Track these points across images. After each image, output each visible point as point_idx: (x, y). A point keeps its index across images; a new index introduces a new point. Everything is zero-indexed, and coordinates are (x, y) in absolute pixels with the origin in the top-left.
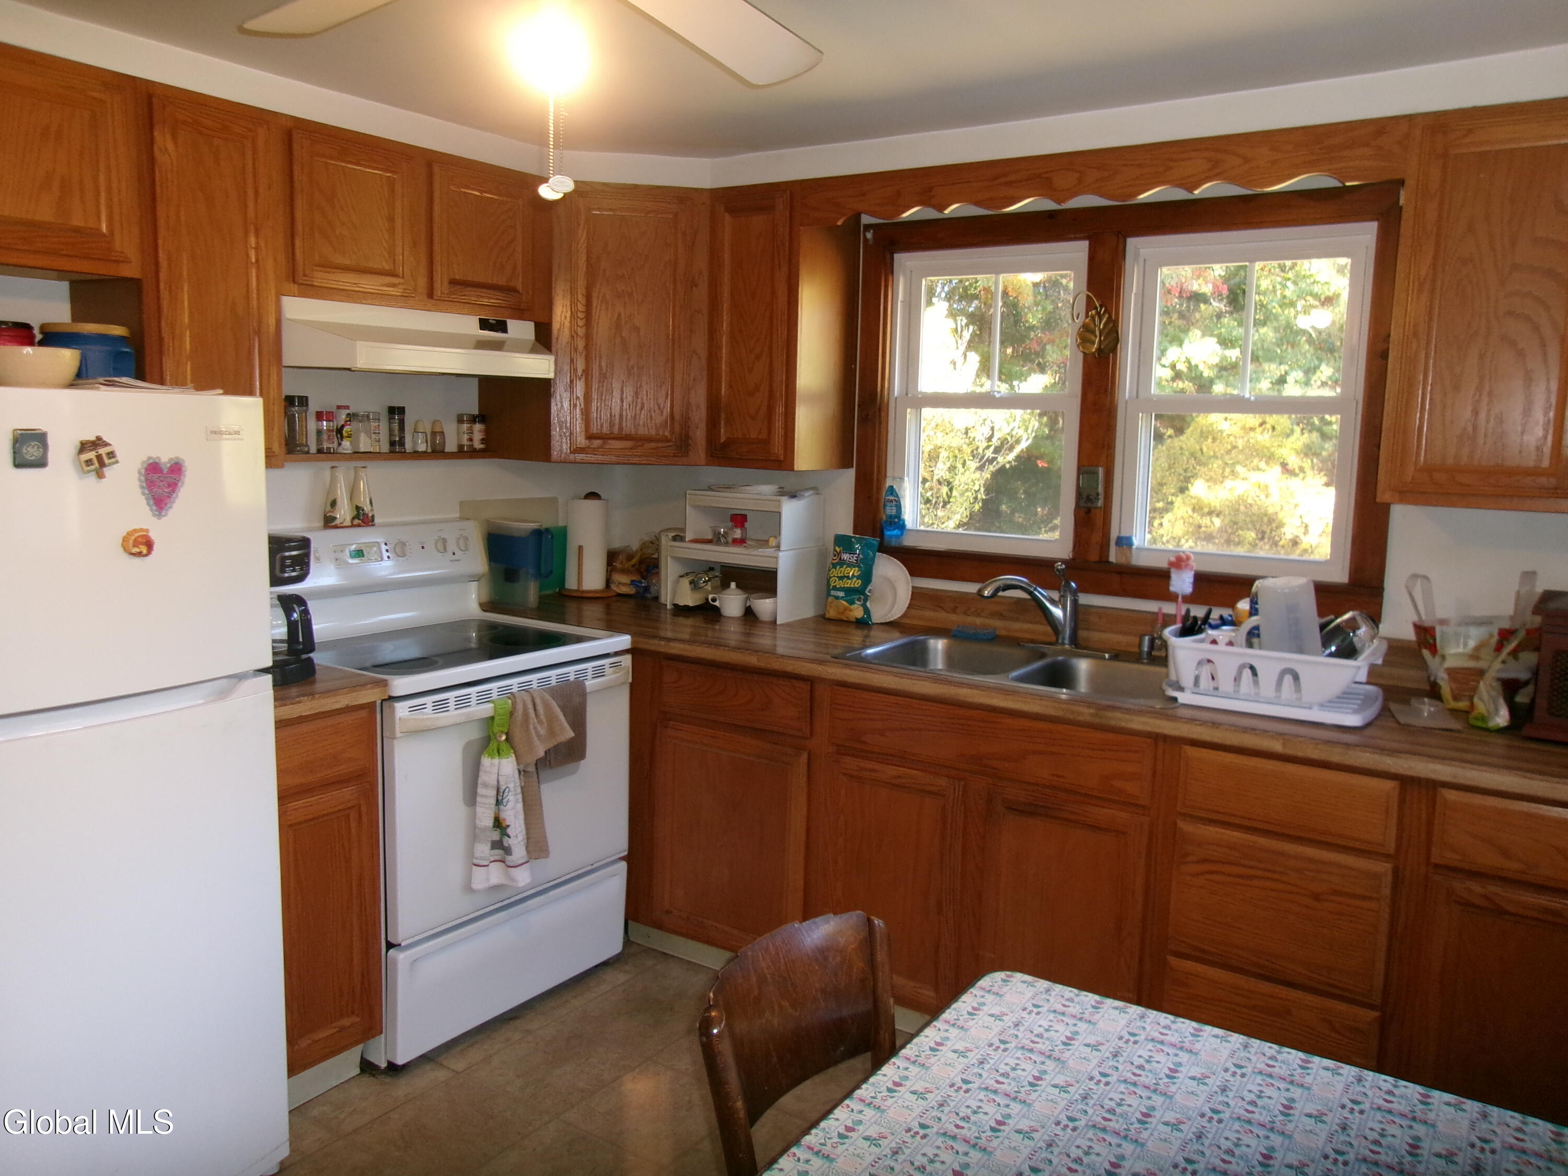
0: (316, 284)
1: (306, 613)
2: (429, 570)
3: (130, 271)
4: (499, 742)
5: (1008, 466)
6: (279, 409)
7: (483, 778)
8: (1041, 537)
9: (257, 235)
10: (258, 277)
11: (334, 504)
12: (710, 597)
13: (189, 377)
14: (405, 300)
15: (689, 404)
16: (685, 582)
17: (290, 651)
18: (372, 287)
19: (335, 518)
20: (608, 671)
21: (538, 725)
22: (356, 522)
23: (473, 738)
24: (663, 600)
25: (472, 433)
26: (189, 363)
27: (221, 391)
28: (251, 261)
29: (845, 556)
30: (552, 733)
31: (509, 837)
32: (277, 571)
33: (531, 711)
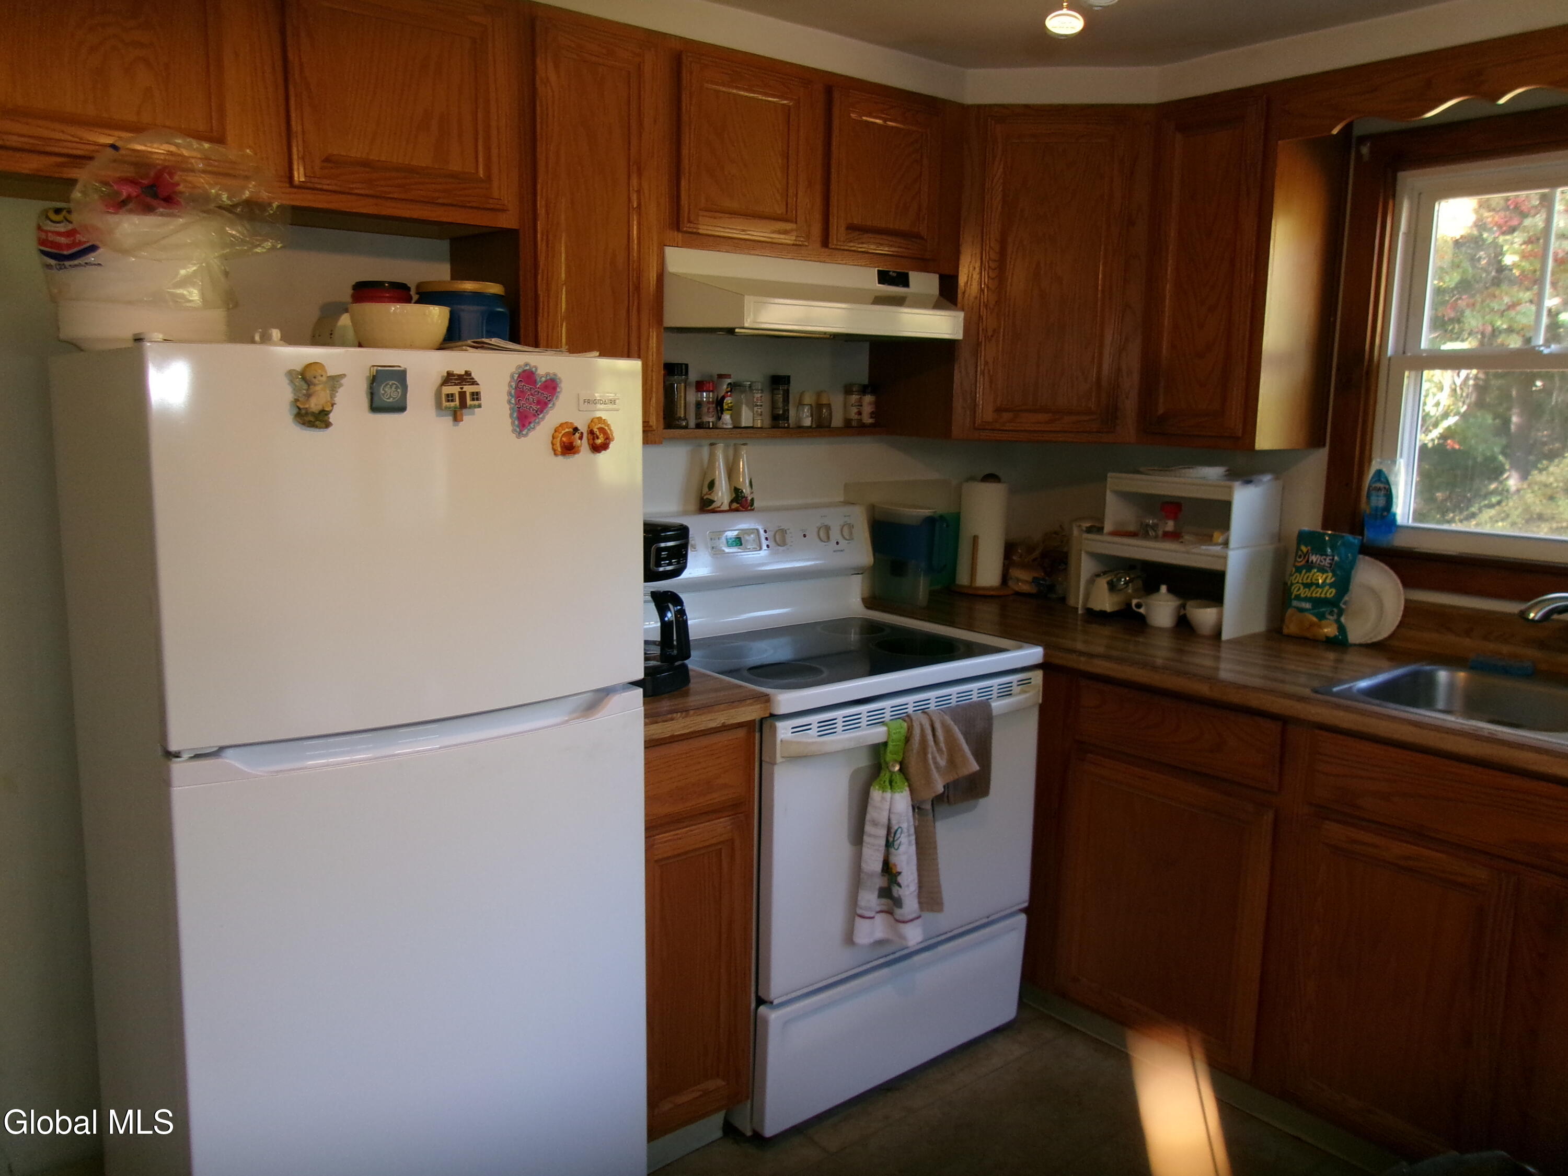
0: (701, 231)
1: (681, 613)
2: (808, 560)
3: (507, 221)
4: (892, 773)
5: (1430, 445)
6: (658, 375)
7: (871, 814)
8: (1454, 527)
9: (640, 175)
10: (639, 224)
11: (712, 485)
12: (1134, 602)
13: (564, 340)
14: (796, 250)
15: (1119, 370)
16: (1103, 583)
17: (664, 657)
18: (762, 234)
19: (712, 502)
20: (1016, 689)
21: (937, 755)
22: (735, 505)
23: (861, 765)
24: (1071, 602)
25: (861, 406)
26: (564, 324)
27: (598, 354)
28: (633, 206)
29: (1314, 558)
30: (952, 762)
31: (900, 886)
32: (652, 566)
33: (930, 737)
